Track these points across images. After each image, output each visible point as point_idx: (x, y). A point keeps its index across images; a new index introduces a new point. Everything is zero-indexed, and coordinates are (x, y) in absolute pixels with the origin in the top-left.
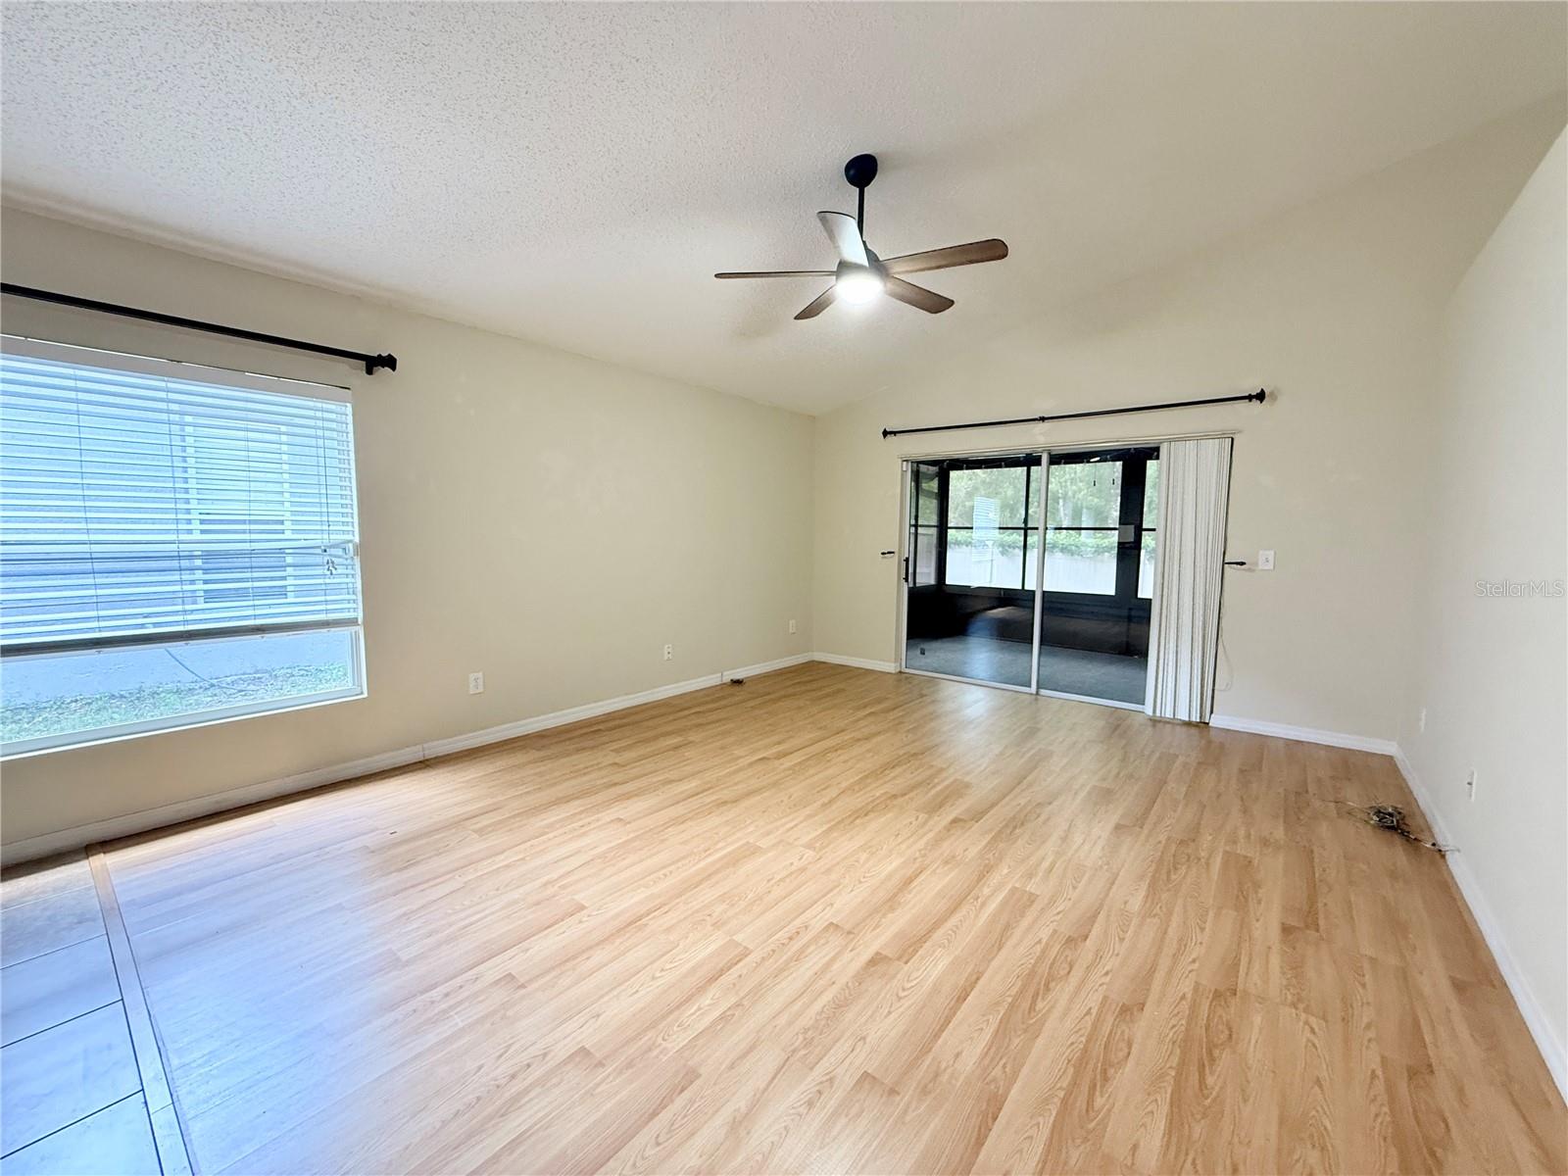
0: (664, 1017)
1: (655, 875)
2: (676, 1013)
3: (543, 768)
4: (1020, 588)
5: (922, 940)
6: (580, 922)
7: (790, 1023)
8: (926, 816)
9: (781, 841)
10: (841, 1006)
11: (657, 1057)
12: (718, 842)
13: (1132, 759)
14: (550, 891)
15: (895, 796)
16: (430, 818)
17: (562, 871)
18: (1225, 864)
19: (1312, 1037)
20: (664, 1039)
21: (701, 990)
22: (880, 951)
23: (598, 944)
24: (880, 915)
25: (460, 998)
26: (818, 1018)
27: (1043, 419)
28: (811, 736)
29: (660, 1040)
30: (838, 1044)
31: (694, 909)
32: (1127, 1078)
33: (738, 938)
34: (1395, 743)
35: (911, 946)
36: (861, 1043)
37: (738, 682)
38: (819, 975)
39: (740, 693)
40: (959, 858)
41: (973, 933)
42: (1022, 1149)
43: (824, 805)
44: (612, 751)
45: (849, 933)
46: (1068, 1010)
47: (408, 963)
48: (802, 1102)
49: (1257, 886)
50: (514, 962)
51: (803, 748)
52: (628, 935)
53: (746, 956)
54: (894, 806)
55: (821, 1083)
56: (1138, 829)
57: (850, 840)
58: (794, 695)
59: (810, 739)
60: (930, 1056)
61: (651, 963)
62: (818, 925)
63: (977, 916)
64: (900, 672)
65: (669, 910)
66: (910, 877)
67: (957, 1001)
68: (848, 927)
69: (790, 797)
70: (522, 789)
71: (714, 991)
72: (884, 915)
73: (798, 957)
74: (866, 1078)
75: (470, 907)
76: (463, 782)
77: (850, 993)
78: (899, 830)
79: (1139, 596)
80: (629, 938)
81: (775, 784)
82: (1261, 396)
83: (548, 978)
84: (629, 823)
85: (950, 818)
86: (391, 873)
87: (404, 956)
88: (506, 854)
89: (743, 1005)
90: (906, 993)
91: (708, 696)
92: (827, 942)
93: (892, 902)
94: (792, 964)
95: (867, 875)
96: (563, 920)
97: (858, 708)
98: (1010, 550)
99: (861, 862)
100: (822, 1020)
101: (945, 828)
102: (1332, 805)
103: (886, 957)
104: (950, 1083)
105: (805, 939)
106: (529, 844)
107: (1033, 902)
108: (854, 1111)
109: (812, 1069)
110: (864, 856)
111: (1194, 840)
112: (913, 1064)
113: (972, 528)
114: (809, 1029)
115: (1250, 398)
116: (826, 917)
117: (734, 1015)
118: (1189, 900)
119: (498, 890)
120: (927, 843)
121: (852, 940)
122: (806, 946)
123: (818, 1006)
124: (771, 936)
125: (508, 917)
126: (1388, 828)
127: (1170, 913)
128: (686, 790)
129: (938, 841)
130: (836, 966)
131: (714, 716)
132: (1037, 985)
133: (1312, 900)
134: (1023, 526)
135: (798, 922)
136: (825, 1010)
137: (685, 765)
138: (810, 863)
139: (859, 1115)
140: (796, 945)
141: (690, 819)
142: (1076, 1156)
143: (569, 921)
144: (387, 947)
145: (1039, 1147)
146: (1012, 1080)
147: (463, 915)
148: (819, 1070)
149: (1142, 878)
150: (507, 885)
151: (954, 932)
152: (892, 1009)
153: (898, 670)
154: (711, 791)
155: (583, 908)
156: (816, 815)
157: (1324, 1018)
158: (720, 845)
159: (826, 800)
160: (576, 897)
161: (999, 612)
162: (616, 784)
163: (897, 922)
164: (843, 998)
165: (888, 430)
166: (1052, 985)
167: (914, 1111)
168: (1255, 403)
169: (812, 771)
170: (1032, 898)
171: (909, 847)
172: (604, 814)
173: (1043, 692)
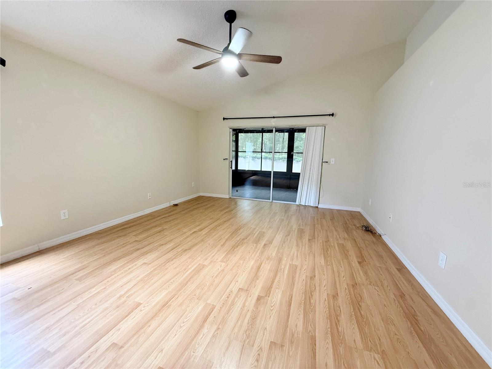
0: (190, 343)
1: (168, 283)
2: (195, 339)
3: (104, 247)
4: (260, 170)
5: (271, 287)
6: (141, 310)
7: (239, 331)
8: (256, 244)
9: (212, 261)
10: (254, 319)
11: (193, 361)
12: (188, 266)
13: (304, 219)
14: (123, 300)
15: (243, 239)
16: (50, 278)
17: (126, 290)
18: (338, 246)
19: (378, 293)
20: (193, 352)
21: (202, 327)
22: (259, 295)
23: (152, 318)
24: (254, 281)
25: (90, 363)
26: (248, 325)
27: (274, 117)
28: (209, 222)
29: (192, 353)
30: (259, 334)
31: (188, 294)
32: (343, 318)
33: (209, 302)
34: (360, 208)
35: (268, 290)
36: (265, 331)
37: (176, 205)
38: (242, 309)
39: (178, 209)
40: (271, 257)
41: (284, 281)
42: (327, 353)
43: (222, 246)
44: (134, 236)
45: (247, 290)
46: (320, 301)
47: (54, 353)
48: (254, 361)
49: (348, 252)
50: (114, 337)
51: (208, 226)
52: (164, 311)
53: (214, 308)
54: (245, 243)
55: (258, 351)
56: (314, 240)
57: (235, 257)
58: (198, 208)
59: (209, 223)
60: (288, 329)
61: (178, 321)
62: (235, 290)
63: (283, 275)
64: (230, 198)
65: (178, 297)
66: (259, 266)
67: (289, 306)
68: (245, 288)
69: (209, 244)
70: (96, 257)
71: (207, 325)
72: (256, 282)
73: (233, 303)
74: (273, 344)
75: (83, 316)
76: (64, 258)
77: (255, 313)
78: (249, 251)
79: (293, 172)
80: (165, 313)
81: (202, 240)
82: (333, 115)
83: (133, 340)
84: (150, 264)
85: (263, 244)
86: (33, 309)
87: (52, 350)
88: (96, 287)
89: (220, 328)
90: (273, 308)
91: (167, 210)
92: (241, 296)
93: (256, 277)
94: (232, 307)
95: (245, 268)
96: (133, 312)
97: (221, 211)
98: (254, 159)
99: (242, 263)
100: (250, 326)
101: (263, 248)
102: (353, 226)
103: (262, 296)
104: (298, 336)
105: (233, 295)
106: (106, 281)
107: (297, 267)
108: (273, 357)
109: (253, 346)
110: (242, 262)
111: (328, 241)
112: (284, 334)
113: (246, 152)
114: (247, 331)
115: (330, 115)
116: (237, 287)
117: (218, 333)
118: (335, 259)
119: (96, 305)
120: (259, 253)
121: (248, 294)
122: (234, 299)
123: (246, 321)
124: (221, 298)
125: (105, 316)
126: (368, 231)
127: (332, 264)
128: (170, 247)
129: (262, 252)
130: (247, 304)
131: (170, 218)
132: (309, 294)
133: (360, 252)
134: (261, 151)
135: (228, 291)
136: (249, 322)
137: (166, 238)
138: (224, 268)
139: (275, 358)
140: (231, 300)
141: (175, 258)
142: (342, 350)
143: (136, 311)
144: (40, 348)
145: (331, 351)
146: (315, 330)
147: (81, 320)
148: (256, 346)
149: (321, 254)
150: (100, 302)
151: (279, 282)
152: (271, 315)
153: (229, 197)
154: (180, 246)
155: (140, 304)
156: (220, 250)
157: (378, 287)
158: (190, 267)
159: (222, 244)
160: (136, 300)
161: (253, 178)
162: (139, 249)
163: (260, 284)
164: (253, 316)
165: (225, 117)
166: (313, 293)
167: (291, 351)
168: (331, 116)
169: (213, 234)
170: (296, 266)
171: (254, 256)
172: (138, 262)
173: (273, 201)
